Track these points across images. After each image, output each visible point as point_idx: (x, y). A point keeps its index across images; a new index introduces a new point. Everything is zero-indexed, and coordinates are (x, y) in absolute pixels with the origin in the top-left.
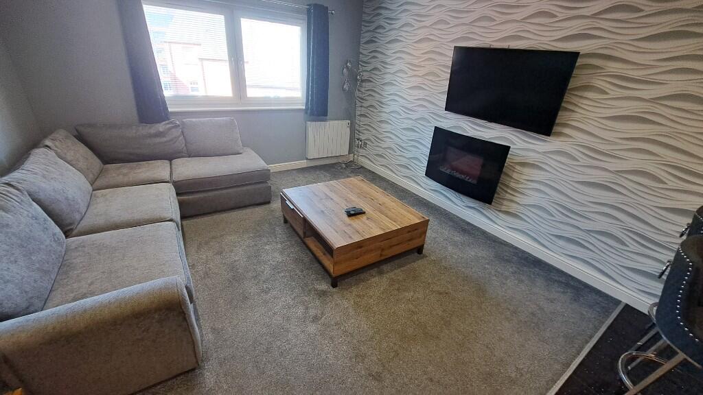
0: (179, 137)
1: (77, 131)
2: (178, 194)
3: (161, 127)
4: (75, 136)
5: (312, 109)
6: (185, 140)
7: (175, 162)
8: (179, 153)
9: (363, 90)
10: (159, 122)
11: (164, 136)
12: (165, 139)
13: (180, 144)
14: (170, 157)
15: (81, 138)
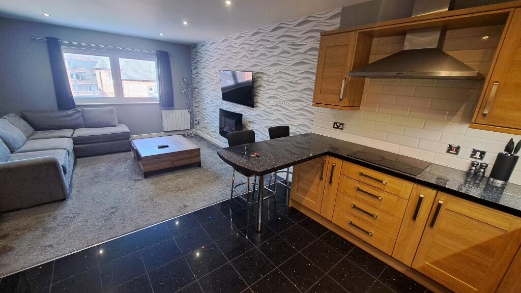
0: (80, 117)
1: (22, 114)
2: (74, 144)
3: (70, 112)
4: (21, 117)
5: (163, 104)
6: (84, 119)
7: (77, 130)
8: (80, 125)
9: (195, 93)
10: (69, 109)
11: (71, 117)
12: (72, 118)
13: (81, 121)
14: (74, 128)
15: (24, 117)
